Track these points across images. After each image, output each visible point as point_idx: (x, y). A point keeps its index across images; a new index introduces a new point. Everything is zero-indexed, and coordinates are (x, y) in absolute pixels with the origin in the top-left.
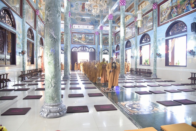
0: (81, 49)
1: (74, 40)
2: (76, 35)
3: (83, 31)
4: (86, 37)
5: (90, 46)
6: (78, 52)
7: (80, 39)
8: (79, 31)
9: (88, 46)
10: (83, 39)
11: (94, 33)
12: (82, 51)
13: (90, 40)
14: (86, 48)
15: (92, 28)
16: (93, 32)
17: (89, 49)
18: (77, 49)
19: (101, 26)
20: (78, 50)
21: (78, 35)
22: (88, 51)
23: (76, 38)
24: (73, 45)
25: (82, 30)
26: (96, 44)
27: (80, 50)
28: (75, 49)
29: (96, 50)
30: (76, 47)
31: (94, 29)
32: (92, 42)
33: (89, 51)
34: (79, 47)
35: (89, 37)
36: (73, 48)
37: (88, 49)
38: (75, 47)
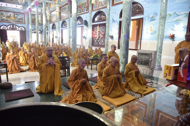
0: (11, 27)
1: (2, 18)
2: (4, 13)
3: (12, 10)
4: (16, 16)
5: (20, 25)
6: (7, 30)
7: (9, 17)
8: (8, 10)
9: (18, 25)
10: (12, 18)
11: (24, 13)
12: (11, 29)
13: (19, 19)
14: (16, 27)
15: (21, 7)
16: (22, 11)
17: (19, 27)
18: (6, 27)
19: (30, 8)
20: (7, 29)
21: (7, 13)
22: (18, 29)
23: (4, 17)
24: (1, 23)
25: (10, 8)
26: (26, 24)
27: (9, 28)
28: (4, 27)
29: (26, 29)
30: (5, 26)
31: (23, 9)
32: (22, 21)
33: (20, 30)
34: (8, 25)
35: (18, 16)
36: (2, 26)
37: (17, 27)
38: (3, 25)
